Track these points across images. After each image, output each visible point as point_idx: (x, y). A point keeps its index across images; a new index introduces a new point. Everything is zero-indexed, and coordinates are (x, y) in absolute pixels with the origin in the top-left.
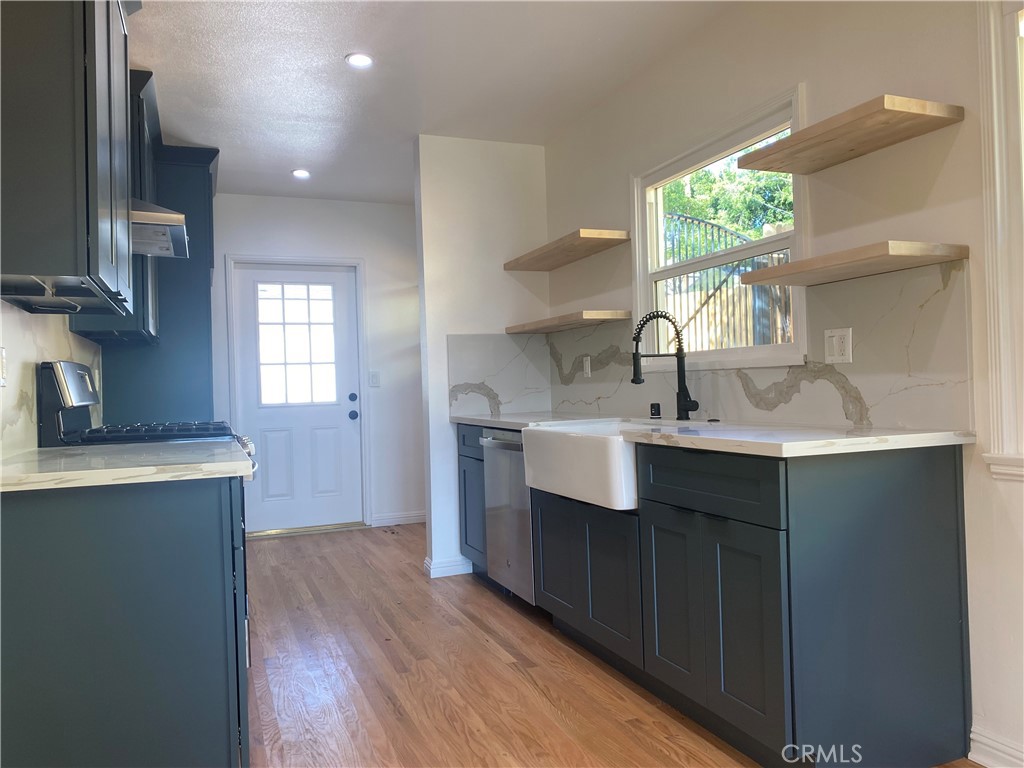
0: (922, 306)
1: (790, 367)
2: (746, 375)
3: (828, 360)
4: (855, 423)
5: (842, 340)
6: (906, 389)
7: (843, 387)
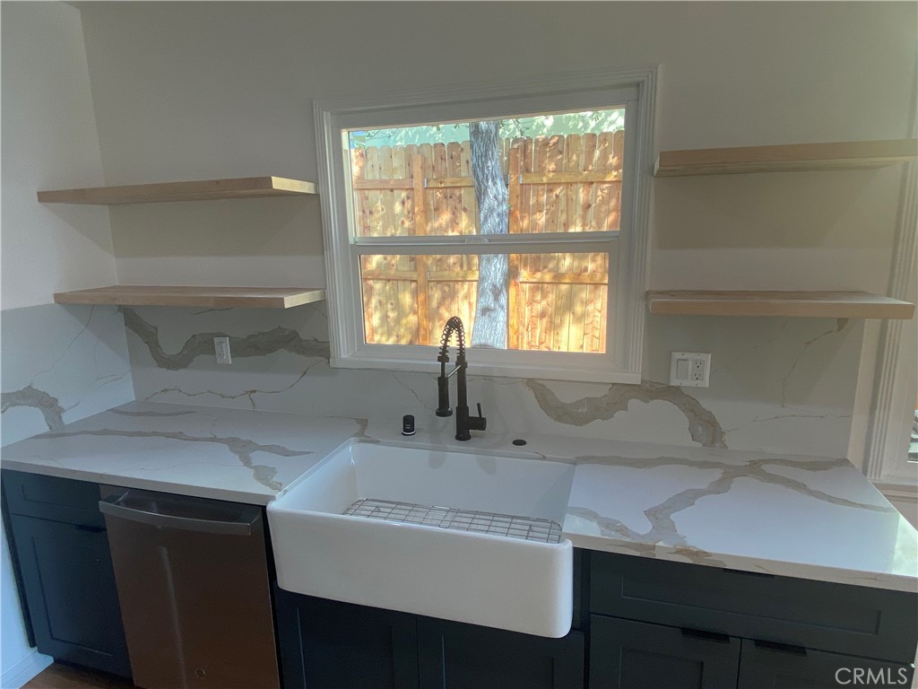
0: (808, 343)
1: (613, 384)
2: (542, 385)
3: (674, 382)
4: (704, 445)
5: (699, 364)
6: (776, 418)
7: (692, 410)
